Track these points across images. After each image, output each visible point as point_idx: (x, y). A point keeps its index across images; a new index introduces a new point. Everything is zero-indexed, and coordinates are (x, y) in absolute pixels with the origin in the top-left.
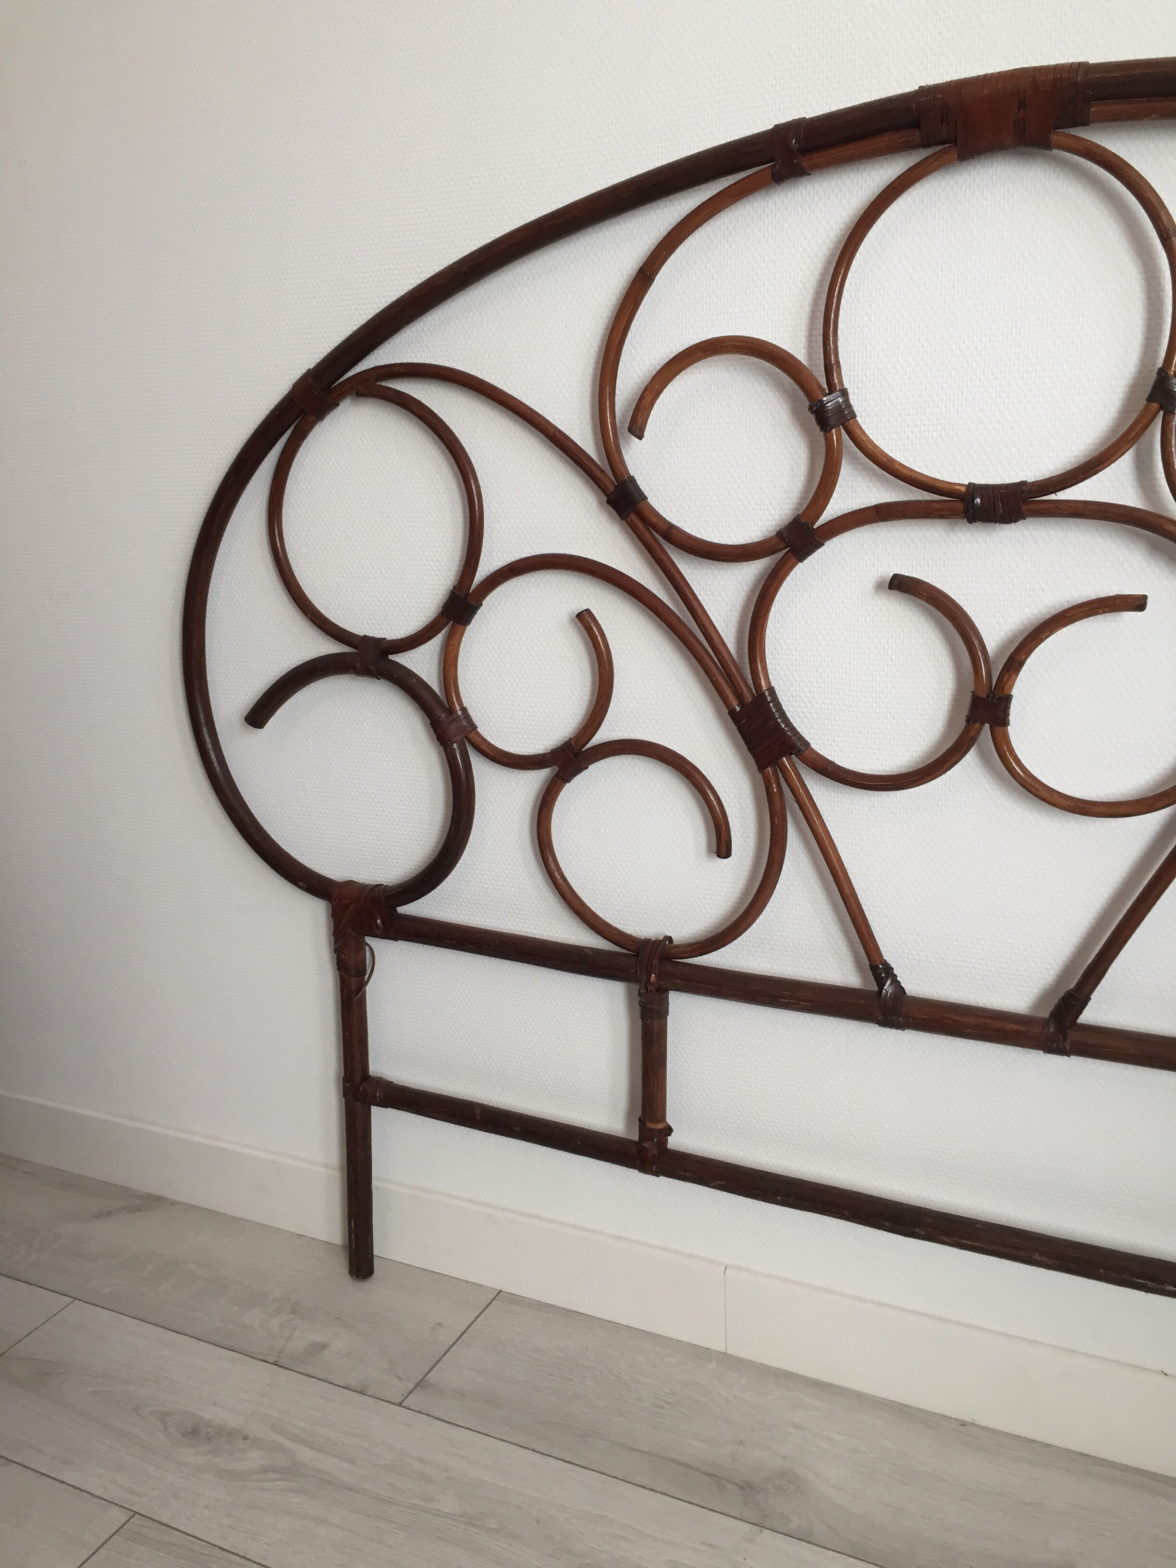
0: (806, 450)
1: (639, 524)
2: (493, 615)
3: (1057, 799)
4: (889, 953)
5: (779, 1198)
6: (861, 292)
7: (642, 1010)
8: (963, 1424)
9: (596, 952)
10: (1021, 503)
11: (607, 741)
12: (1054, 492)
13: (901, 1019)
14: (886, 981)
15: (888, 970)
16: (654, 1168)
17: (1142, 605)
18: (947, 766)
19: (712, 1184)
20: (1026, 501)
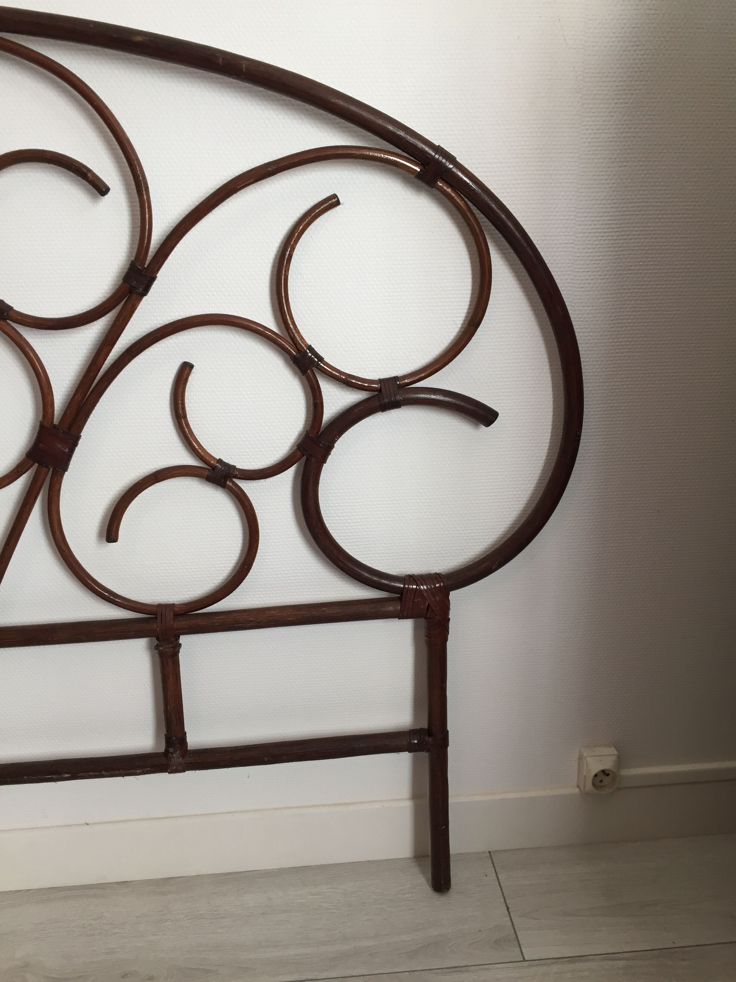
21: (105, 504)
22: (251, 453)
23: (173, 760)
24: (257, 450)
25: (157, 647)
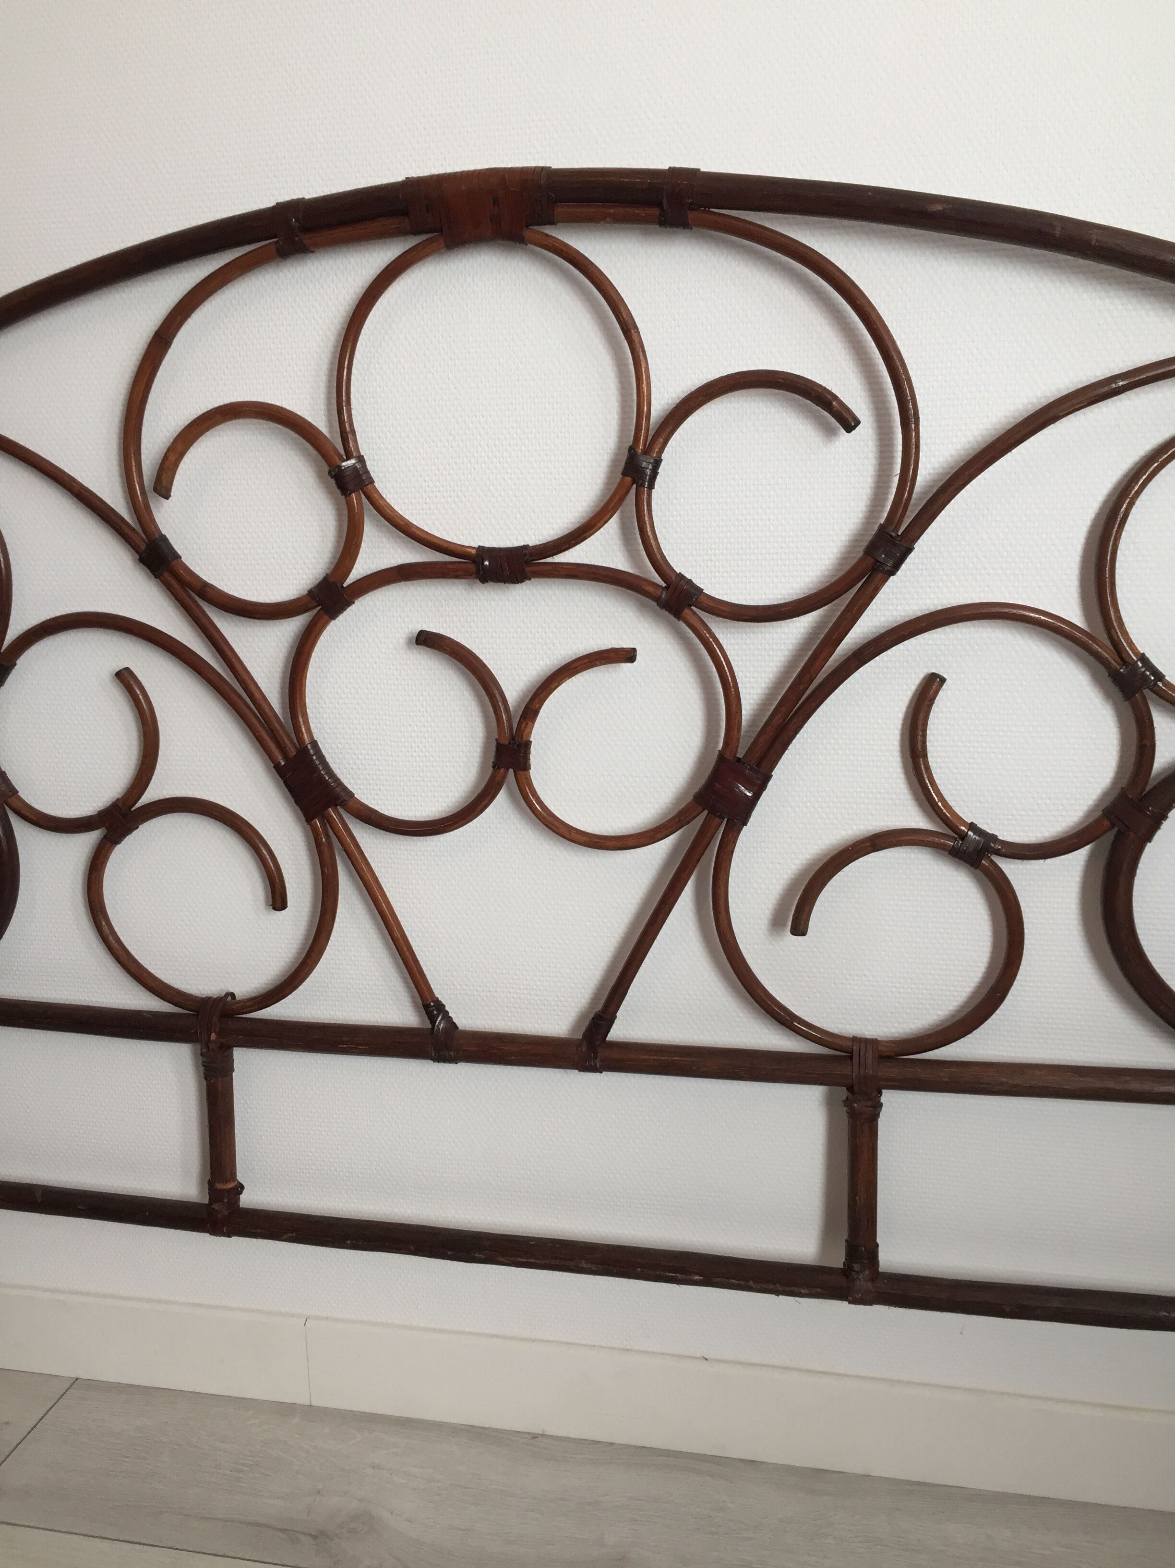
0: (334, 512)
1: (174, 582)
2: (30, 675)
3: (574, 836)
4: (441, 991)
5: (349, 1242)
6: (372, 365)
7: (205, 1070)
8: (535, 1436)
9: (156, 1015)
10: (525, 566)
11: (158, 799)
12: (552, 555)
13: (452, 1053)
14: (438, 1017)
15: (440, 1007)
16: (225, 1230)
17: (632, 657)
18: (479, 808)
19: (283, 1238)
20: (528, 563)
21: (786, 876)
22: (1019, 817)
23: (858, 1283)
24: (1031, 813)
25: (847, 1102)
